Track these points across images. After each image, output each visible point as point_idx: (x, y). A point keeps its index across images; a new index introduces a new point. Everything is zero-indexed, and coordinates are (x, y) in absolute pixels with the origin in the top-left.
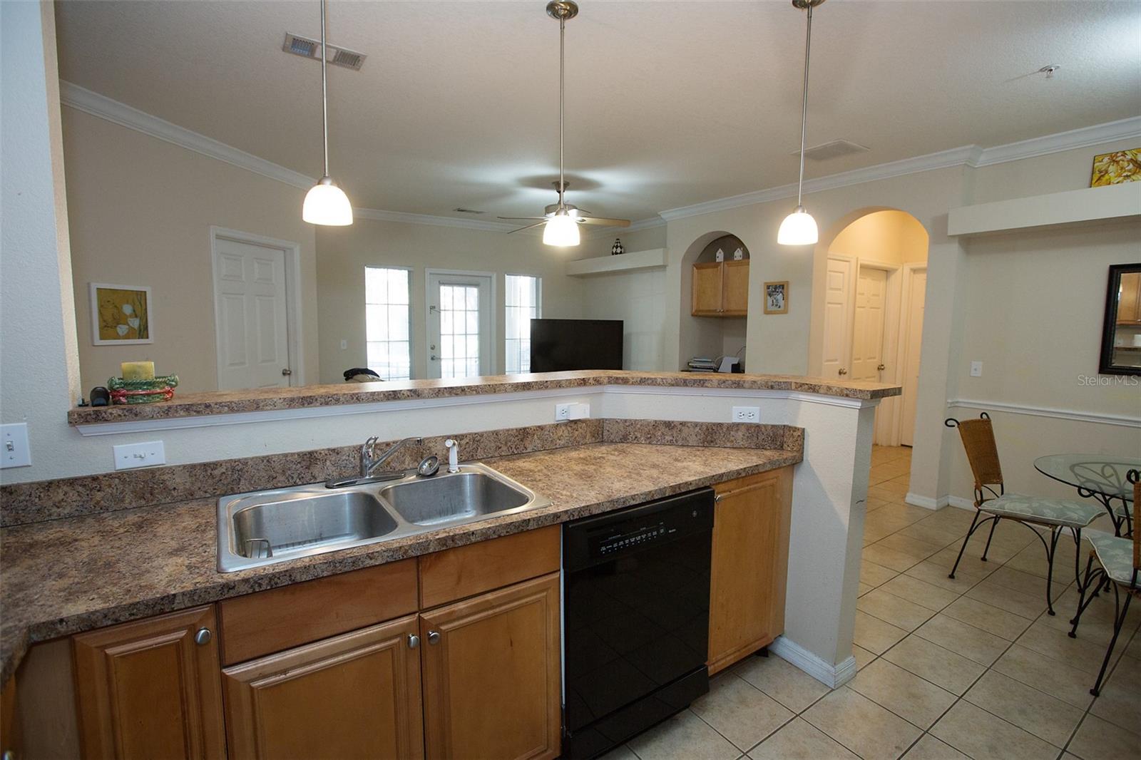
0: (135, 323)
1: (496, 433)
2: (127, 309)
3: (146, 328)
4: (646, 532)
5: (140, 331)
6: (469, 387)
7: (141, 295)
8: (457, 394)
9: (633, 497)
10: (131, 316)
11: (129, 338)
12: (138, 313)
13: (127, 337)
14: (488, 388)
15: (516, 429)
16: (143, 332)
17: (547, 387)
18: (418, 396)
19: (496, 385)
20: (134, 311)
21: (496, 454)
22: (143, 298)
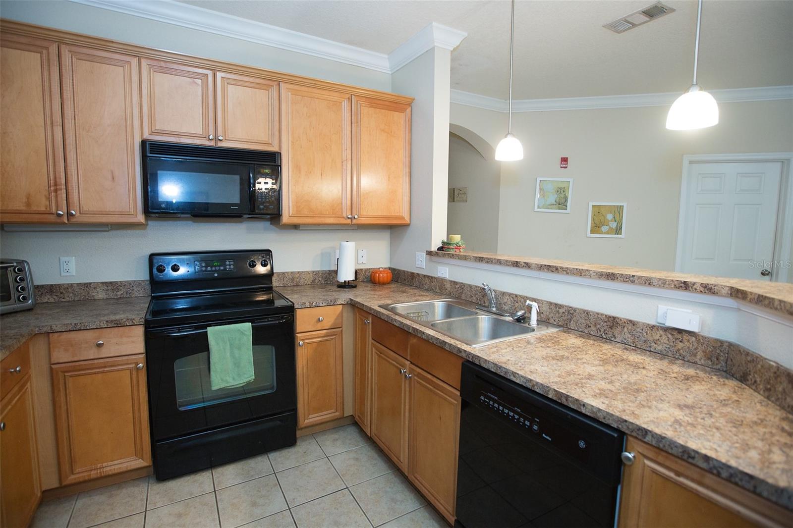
0: (614, 225)
1: (587, 313)
2: (610, 217)
3: (621, 228)
4: (518, 414)
5: (617, 230)
6: (561, 268)
7: (620, 208)
8: (552, 271)
9: (514, 374)
10: (611, 221)
11: (608, 234)
12: (617, 219)
13: (607, 233)
14: (575, 271)
15: (606, 316)
16: (618, 231)
17: (633, 282)
18: (529, 267)
19: (583, 270)
20: (614, 217)
21: (586, 331)
22: (621, 209)
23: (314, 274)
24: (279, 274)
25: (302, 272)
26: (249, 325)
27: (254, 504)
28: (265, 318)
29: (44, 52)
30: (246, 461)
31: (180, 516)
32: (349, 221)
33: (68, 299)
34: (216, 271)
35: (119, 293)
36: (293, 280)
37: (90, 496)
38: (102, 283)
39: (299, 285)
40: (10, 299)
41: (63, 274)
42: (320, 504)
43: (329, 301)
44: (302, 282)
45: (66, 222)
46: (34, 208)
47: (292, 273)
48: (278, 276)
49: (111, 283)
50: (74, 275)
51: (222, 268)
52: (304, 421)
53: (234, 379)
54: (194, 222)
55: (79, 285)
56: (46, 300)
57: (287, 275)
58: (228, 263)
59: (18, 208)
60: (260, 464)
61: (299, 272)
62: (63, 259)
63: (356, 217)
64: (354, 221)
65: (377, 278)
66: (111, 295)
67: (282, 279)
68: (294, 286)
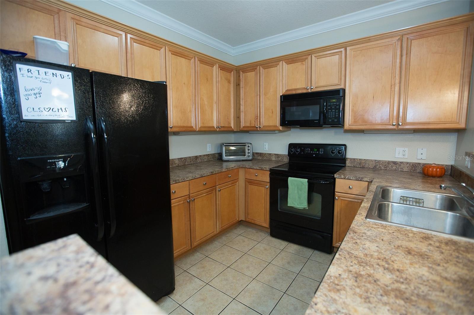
23: (376, 162)
24: (351, 159)
25: (367, 160)
26: (306, 180)
27: (289, 263)
28: (317, 179)
29: (256, 70)
30: (303, 247)
31: (265, 249)
32: (394, 127)
33: (265, 159)
34: (314, 154)
35: (279, 159)
36: (360, 164)
37: (253, 229)
38: (275, 154)
39: (364, 168)
40: (245, 156)
41: (264, 149)
42: (311, 282)
43: (358, 178)
44: (367, 166)
45: (259, 130)
46: (252, 125)
47: (360, 159)
48: (351, 160)
49: (277, 154)
50: (267, 150)
51: (317, 152)
52: (336, 243)
53: (298, 204)
54: (300, 129)
55: (268, 154)
56: (259, 158)
57: (356, 160)
58: (320, 150)
59: (248, 126)
60: (308, 252)
61: (365, 160)
62: (265, 144)
63: (400, 124)
64: (400, 127)
65: (426, 172)
66: (277, 159)
67: (353, 162)
68: (361, 167)
